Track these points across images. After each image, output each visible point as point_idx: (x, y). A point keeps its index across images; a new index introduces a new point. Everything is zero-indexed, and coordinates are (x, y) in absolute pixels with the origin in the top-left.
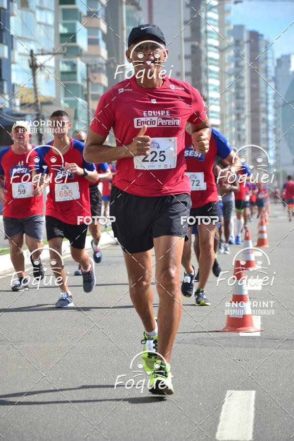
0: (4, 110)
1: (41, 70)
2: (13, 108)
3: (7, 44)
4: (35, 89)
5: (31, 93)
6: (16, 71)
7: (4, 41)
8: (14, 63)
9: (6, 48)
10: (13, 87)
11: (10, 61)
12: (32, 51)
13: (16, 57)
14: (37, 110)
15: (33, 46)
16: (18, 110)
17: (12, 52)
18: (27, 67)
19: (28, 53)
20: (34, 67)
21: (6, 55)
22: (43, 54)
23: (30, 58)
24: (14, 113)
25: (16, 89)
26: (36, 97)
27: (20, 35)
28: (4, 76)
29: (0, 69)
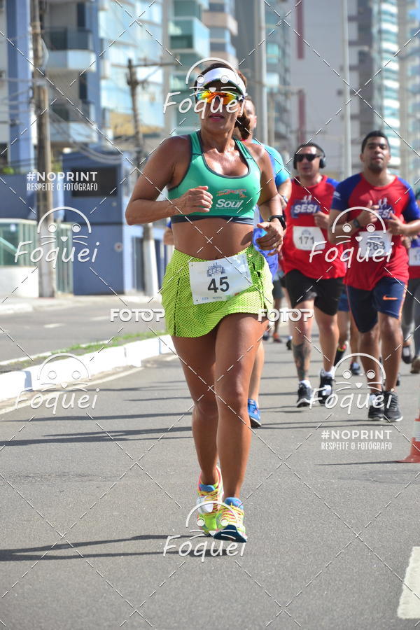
0: (90, 146)
1: (143, 88)
2: (104, 143)
3: (94, 51)
4: (135, 116)
5: (129, 121)
6: (109, 89)
7: (91, 46)
8: (105, 78)
9: (93, 57)
10: (102, 113)
11: (98, 76)
12: (130, 61)
13: (108, 70)
14: (138, 145)
15: (131, 54)
16: (110, 145)
17: (102, 62)
18: (123, 83)
19: (125, 62)
20: (133, 83)
21: (93, 68)
22: (146, 65)
23: (127, 71)
24: (105, 149)
25: (108, 115)
26: (136, 127)
27: (112, 37)
28: (90, 97)
29: (85, 86)
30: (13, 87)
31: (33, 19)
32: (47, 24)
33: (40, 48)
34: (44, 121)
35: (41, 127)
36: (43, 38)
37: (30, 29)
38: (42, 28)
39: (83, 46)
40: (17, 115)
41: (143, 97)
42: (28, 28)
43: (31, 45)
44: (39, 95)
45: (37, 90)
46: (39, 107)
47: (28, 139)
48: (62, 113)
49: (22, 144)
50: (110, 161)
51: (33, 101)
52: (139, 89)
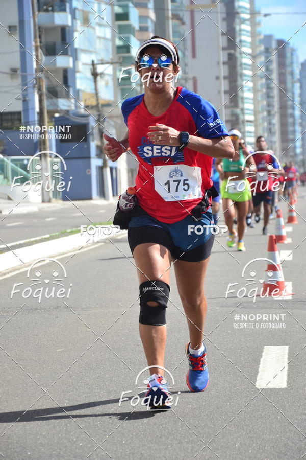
0: (71, 112)
1: (101, 77)
2: (78, 110)
3: (72, 56)
4: (97, 94)
5: (93, 97)
6: (80, 78)
7: (70, 53)
8: (78, 71)
9: (71, 60)
10: (77, 92)
11: (75, 70)
12: (93, 62)
13: (80, 67)
14: (98, 111)
15: (94, 57)
16: (82, 111)
17: (76, 63)
18: (89, 74)
19: (90, 62)
20: (95, 74)
21: (71, 65)
22: (102, 64)
23: (91, 67)
24: (79, 114)
25: (81, 94)
26: (97, 100)
27: (83, 48)
28: (70, 83)
29: (66, 76)
30: (24, 78)
31: (35, 37)
32: (43, 40)
33: (39, 54)
34: (42, 98)
35: (41, 101)
36: (41, 48)
37: (33, 43)
38: (40, 42)
39: (65, 53)
40: (27, 95)
41: (101, 83)
42: (32, 42)
43: (34, 53)
44: (40, 83)
45: (39, 79)
46: (40, 90)
47: (34, 109)
48: (53, 93)
49: (30, 112)
50: (82, 121)
51: (36, 86)
52: (99, 78)
